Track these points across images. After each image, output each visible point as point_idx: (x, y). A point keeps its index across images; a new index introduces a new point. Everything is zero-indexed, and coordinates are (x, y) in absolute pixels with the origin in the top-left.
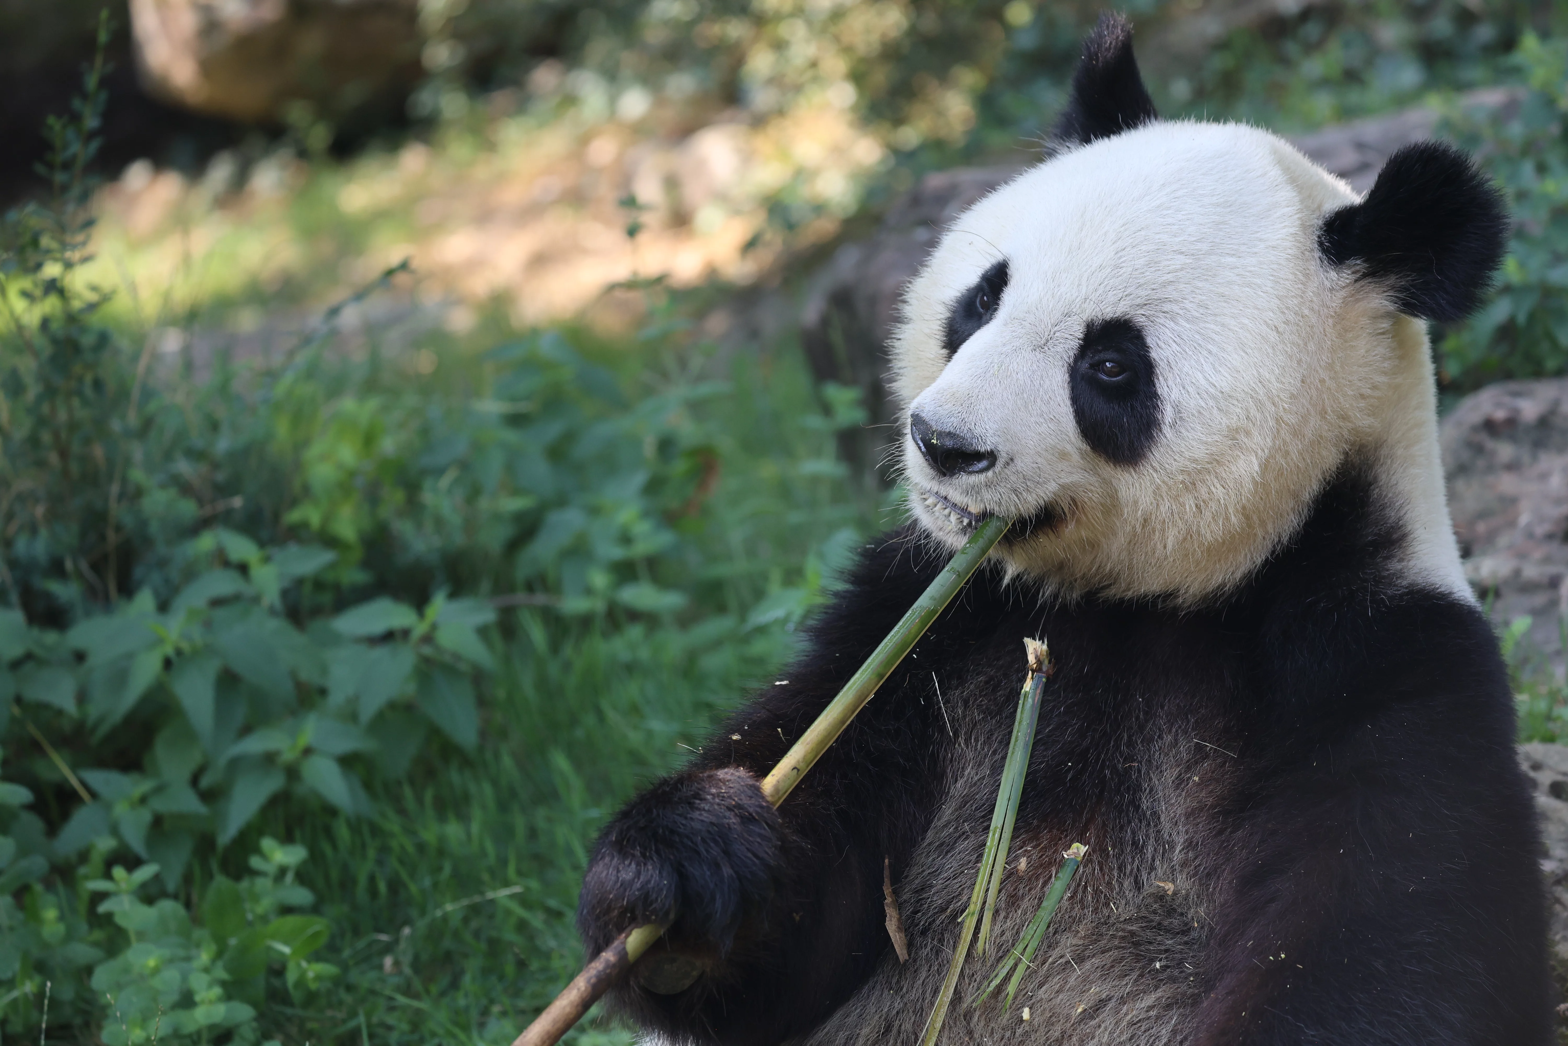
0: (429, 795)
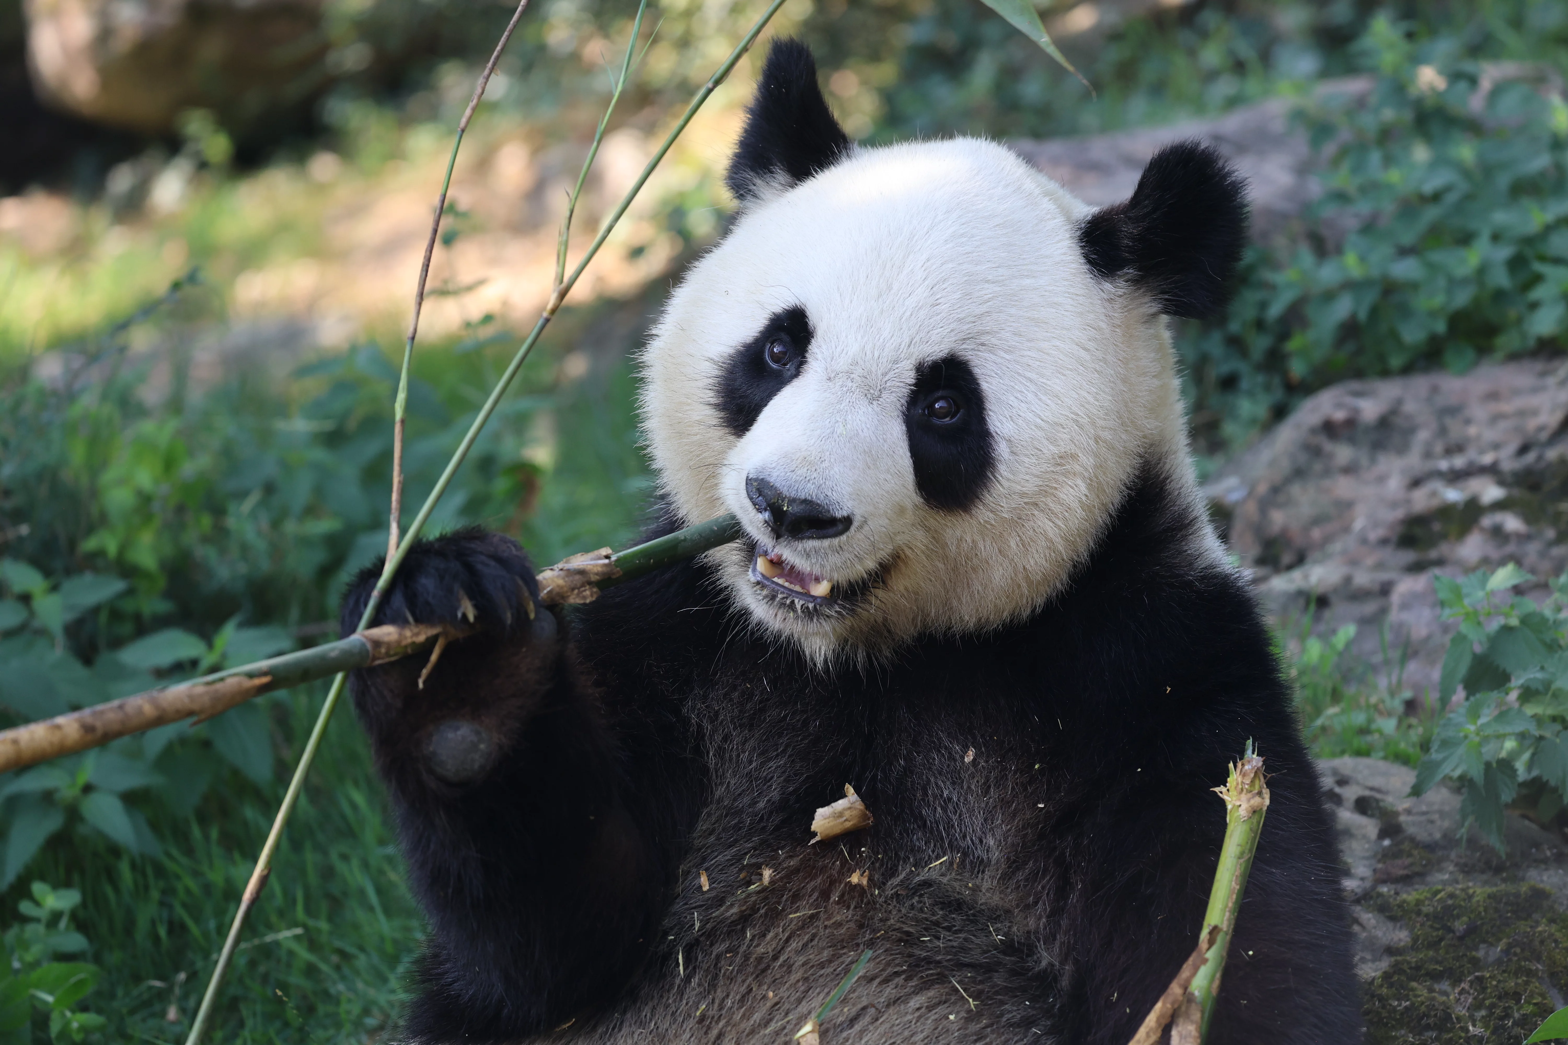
0: (214, 834)
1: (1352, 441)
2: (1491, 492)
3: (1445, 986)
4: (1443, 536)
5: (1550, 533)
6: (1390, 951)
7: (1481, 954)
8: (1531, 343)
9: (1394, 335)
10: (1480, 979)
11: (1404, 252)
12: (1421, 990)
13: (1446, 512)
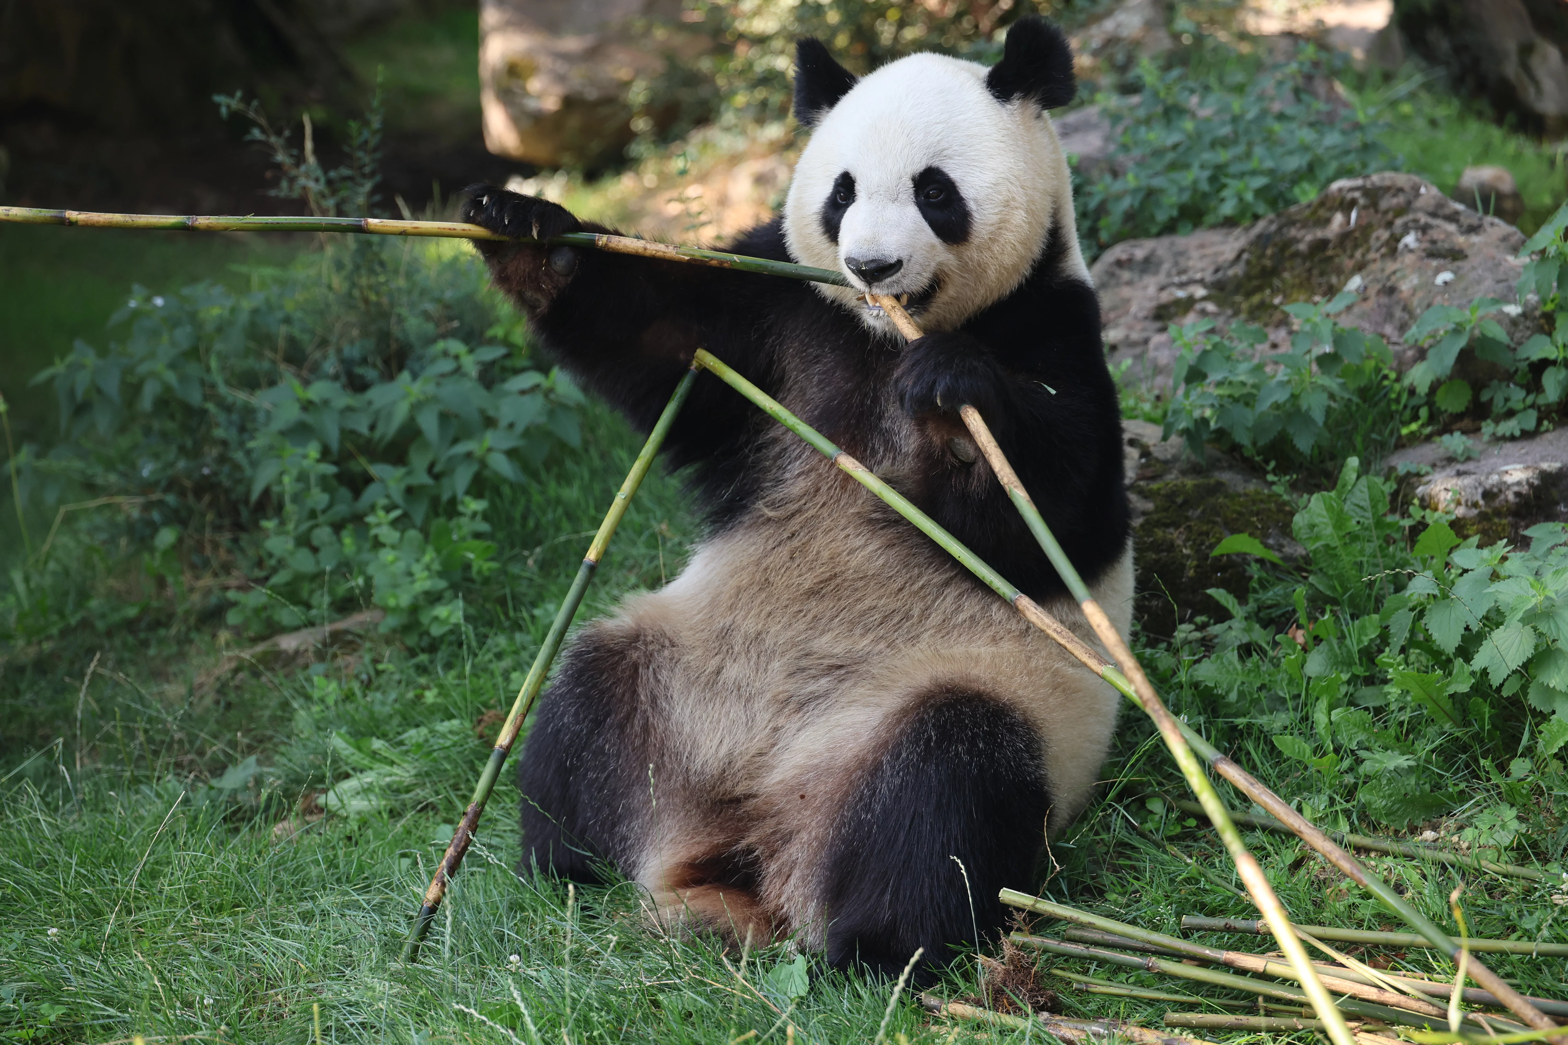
0: (552, 474)
1: (1131, 269)
2: (1200, 292)
3: (1172, 530)
4: (1176, 314)
5: (1229, 312)
6: (1144, 513)
7: (1190, 513)
8: (1221, 220)
9: (1152, 218)
10: (1189, 527)
11: (1157, 174)
12: (1159, 533)
13: (1177, 302)
